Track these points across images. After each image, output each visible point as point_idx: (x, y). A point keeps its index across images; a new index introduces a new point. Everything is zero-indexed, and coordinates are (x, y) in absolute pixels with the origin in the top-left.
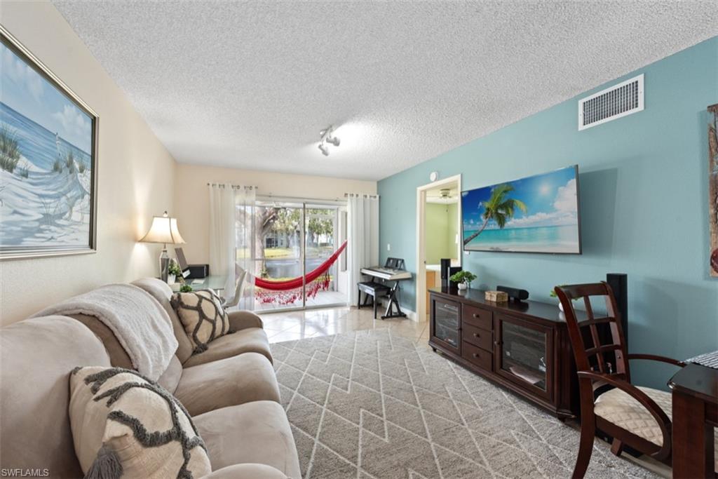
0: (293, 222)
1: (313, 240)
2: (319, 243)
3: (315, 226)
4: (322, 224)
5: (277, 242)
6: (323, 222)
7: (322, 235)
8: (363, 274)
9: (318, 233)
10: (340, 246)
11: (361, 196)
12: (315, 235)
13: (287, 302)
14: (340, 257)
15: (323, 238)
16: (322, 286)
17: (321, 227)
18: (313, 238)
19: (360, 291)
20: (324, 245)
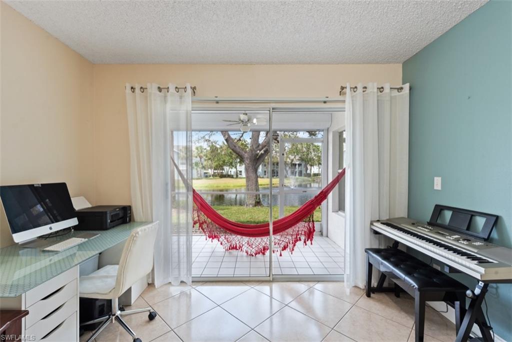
0: (290, 156)
1: (306, 171)
2: (312, 173)
3: (309, 160)
4: (314, 158)
5: (277, 173)
6: (315, 155)
7: (315, 166)
8: (376, 233)
9: (311, 165)
10: (330, 180)
11: (373, 88)
12: (309, 167)
13: (256, 254)
14: (330, 196)
15: (315, 170)
16: (303, 238)
17: (314, 160)
18: (307, 169)
19: (370, 266)
20: (315, 175)
